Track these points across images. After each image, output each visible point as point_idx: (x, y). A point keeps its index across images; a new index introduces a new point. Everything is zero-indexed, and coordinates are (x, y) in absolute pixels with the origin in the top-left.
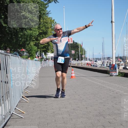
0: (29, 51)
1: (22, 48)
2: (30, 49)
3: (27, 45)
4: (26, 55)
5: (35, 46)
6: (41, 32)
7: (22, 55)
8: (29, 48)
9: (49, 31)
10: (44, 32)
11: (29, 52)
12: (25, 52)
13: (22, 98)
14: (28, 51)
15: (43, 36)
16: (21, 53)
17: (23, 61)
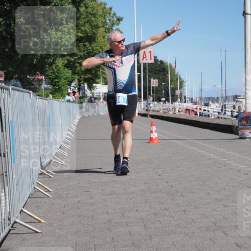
0: (53, 79)
1: (38, 73)
2: (56, 76)
3: (48, 65)
4: (46, 89)
5: (66, 69)
6: (81, 37)
7: (37, 88)
8: (52, 73)
9: (98, 35)
10: (87, 35)
11: (52, 81)
12: (44, 82)
13: (36, 187)
14: (50, 79)
15: (85, 46)
16: (35, 85)
17: (40, 102)
